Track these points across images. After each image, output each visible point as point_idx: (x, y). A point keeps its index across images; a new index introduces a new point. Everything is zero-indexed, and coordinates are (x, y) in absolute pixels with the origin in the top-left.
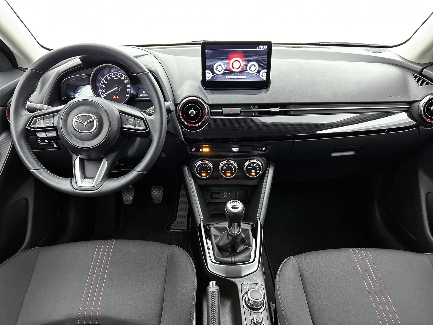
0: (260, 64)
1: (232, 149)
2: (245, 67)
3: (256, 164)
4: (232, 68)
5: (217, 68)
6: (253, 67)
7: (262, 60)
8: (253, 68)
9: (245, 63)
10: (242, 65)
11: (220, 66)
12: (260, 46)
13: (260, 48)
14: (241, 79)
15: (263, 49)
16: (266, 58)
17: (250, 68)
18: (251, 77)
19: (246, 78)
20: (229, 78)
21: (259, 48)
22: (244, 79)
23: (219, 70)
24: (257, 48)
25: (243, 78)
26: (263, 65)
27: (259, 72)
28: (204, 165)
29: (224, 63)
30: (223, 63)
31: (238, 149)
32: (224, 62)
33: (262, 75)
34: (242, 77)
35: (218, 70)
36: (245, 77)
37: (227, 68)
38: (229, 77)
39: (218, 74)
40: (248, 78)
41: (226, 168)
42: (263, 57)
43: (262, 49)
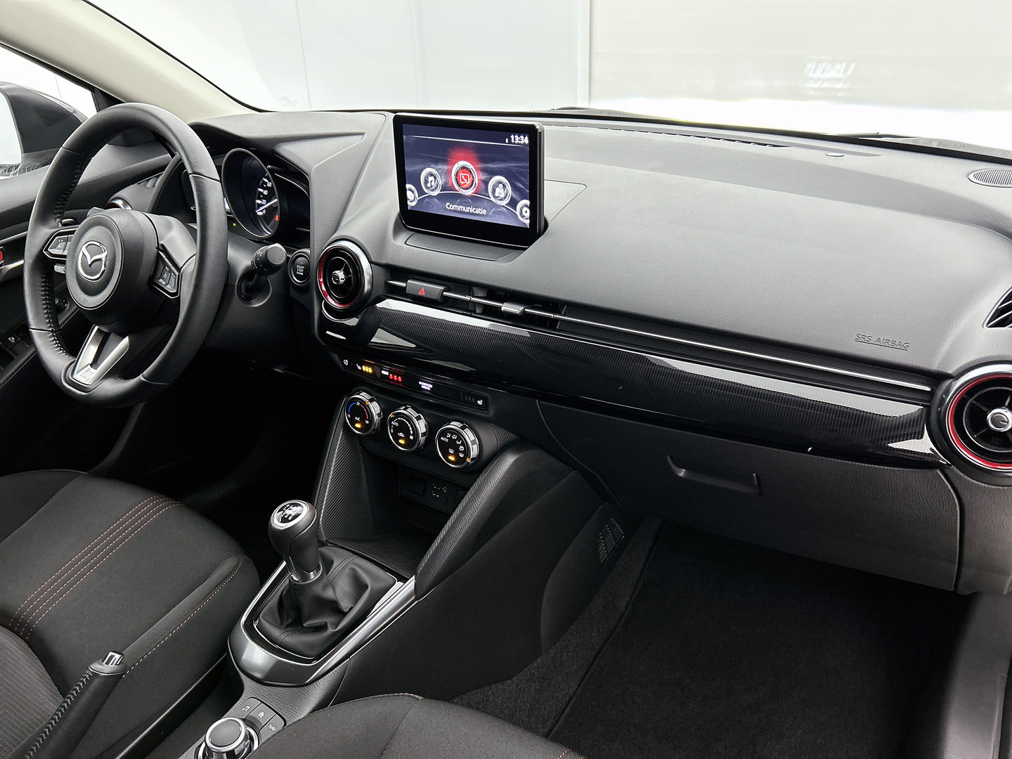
0: (516, 183)
1: (420, 383)
2: (483, 186)
3: (458, 437)
4: (456, 187)
5: (426, 182)
6: (501, 189)
7: (518, 172)
8: (500, 191)
9: (483, 177)
10: (476, 181)
11: (432, 177)
12: (512, 137)
13: (513, 141)
14: (476, 215)
15: (520, 144)
16: (525, 168)
17: (494, 191)
18: (498, 215)
19: (487, 215)
20: (452, 209)
21: (510, 142)
22: (482, 215)
23: (432, 186)
24: (507, 140)
25: (480, 213)
26: (521, 186)
27: (513, 203)
28: (358, 404)
29: (440, 172)
30: (437, 170)
31: (431, 386)
32: (440, 169)
33: (521, 213)
34: (478, 211)
35: (429, 185)
36: (484, 212)
37: (446, 184)
38: (453, 207)
39: (430, 197)
40: (491, 216)
41: (397, 424)
42: (520, 165)
43: (518, 144)
